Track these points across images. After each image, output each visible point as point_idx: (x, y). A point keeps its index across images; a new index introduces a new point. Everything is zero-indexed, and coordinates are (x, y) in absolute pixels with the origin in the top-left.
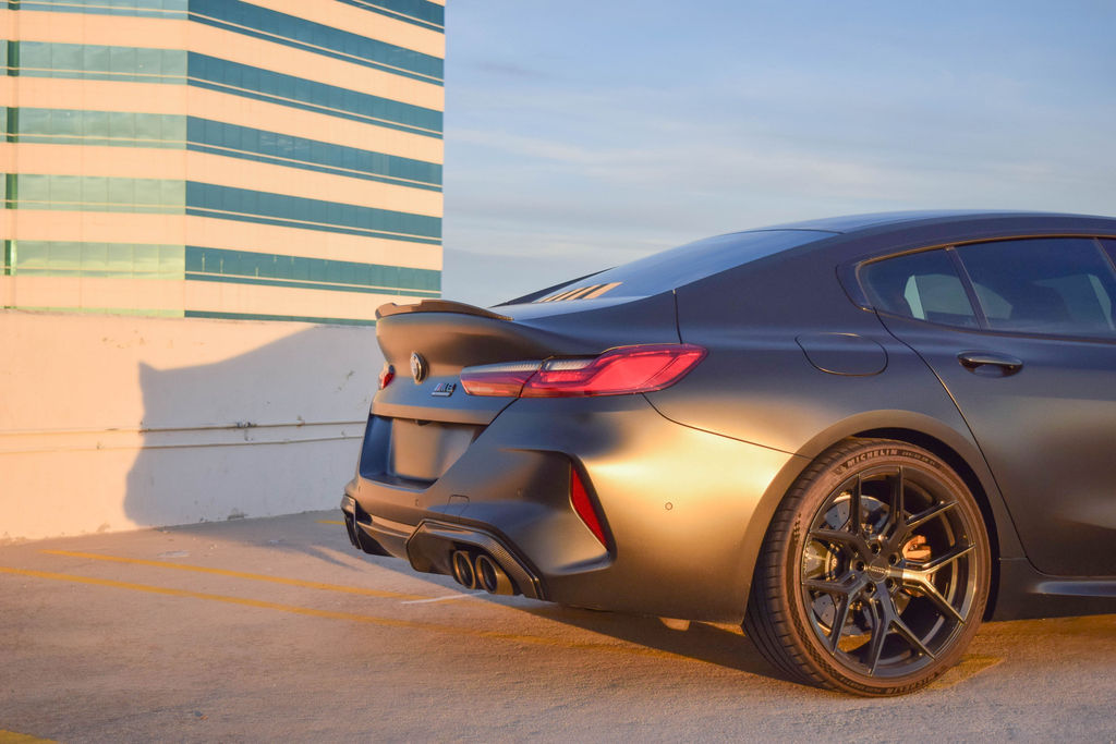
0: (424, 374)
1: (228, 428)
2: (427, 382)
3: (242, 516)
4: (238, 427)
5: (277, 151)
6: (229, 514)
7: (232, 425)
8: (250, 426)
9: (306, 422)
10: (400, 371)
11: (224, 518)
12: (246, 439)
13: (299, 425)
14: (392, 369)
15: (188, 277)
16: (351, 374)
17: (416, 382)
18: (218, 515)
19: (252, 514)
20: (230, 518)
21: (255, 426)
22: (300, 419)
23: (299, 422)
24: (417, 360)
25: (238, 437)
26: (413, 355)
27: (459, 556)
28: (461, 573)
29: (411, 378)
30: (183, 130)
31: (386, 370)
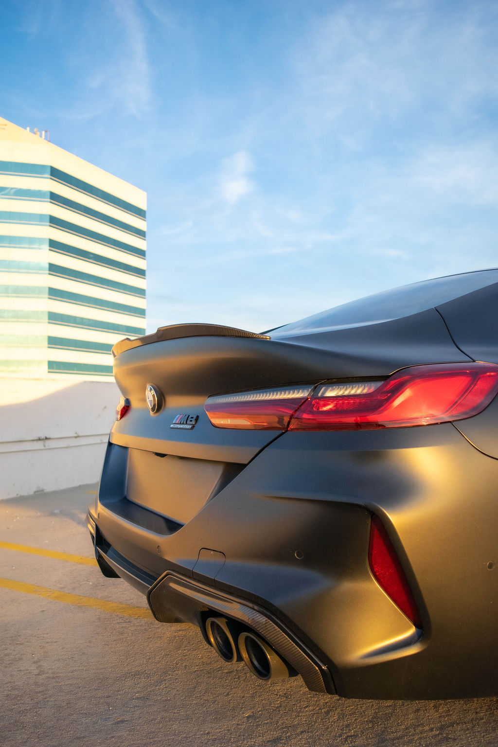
0: (159, 406)
1: (33, 440)
2: (164, 413)
3: (43, 491)
4: (40, 439)
5: (82, 324)
6: (35, 490)
7: (36, 438)
8: (46, 438)
9: (80, 435)
10: (135, 404)
11: (32, 493)
12: (45, 446)
13: (76, 437)
14: (128, 401)
15: (49, 372)
16: (105, 407)
17: (152, 413)
18: (28, 490)
19: (49, 488)
20: (35, 492)
21: (50, 439)
22: (76, 433)
23: (76, 435)
24: (153, 392)
25: (39, 445)
26: (149, 387)
27: (213, 623)
28: (215, 639)
29: (147, 409)
30: (46, 317)
31: (122, 403)
